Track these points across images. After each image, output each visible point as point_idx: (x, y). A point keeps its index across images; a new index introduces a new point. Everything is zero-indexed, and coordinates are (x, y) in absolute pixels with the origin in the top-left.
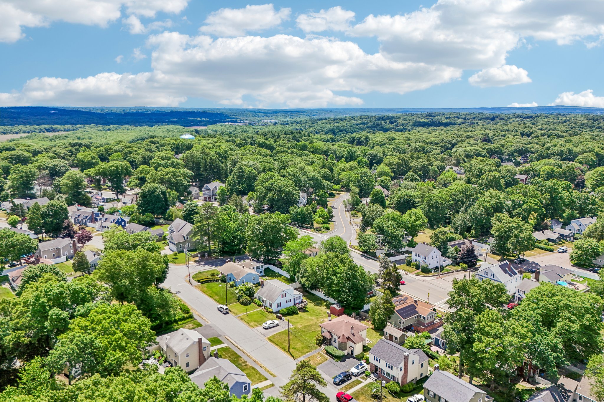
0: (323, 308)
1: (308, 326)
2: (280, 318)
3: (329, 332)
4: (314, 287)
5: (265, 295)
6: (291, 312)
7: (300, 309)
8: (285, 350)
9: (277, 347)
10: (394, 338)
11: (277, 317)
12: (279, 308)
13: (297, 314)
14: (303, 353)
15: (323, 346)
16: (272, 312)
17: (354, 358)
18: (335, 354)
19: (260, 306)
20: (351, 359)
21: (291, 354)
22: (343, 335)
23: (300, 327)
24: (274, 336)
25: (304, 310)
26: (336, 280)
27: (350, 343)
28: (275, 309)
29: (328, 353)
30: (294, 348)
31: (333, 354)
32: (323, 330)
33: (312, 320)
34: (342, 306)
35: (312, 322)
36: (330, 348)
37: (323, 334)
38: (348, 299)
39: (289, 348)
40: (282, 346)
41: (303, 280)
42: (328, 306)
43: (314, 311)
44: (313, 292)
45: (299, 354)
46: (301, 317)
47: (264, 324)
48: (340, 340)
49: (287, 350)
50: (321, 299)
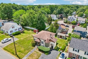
0: (31, 31)
1: (26, 38)
2: (12, 37)
3: (38, 39)
4: (26, 25)
5: (4, 28)
6: (17, 34)
7: (21, 32)
8: (13, 54)
9: (8, 53)
10: (62, 37)
11: (10, 36)
12: (12, 33)
13: (20, 34)
14: (25, 54)
15: (36, 47)
16: (8, 35)
17: (54, 50)
18: (45, 51)
19: (2, 33)
20: (53, 50)
21: (18, 56)
22: (48, 39)
23: (22, 39)
24: (7, 47)
25: (23, 32)
26: (35, 20)
27: (51, 43)
28: (9, 33)
29: (40, 50)
30: (19, 51)
31: (44, 50)
32: (35, 38)
33: (27, 35)
34: (38, 29)
35: (27, 36)
36: (40, 48)
37: (35, 40)
38: (40, 26)
39: (16, 53)
40: (11, 52)
41: (22, 23)
42: (33, 30)
43: (27, 33)
44: (26, 27)
45: (23, 54)
46: (22, 35)
47: (2, 41)
48: (46, 42)
49: (15, 54)
50: (29, 29)
